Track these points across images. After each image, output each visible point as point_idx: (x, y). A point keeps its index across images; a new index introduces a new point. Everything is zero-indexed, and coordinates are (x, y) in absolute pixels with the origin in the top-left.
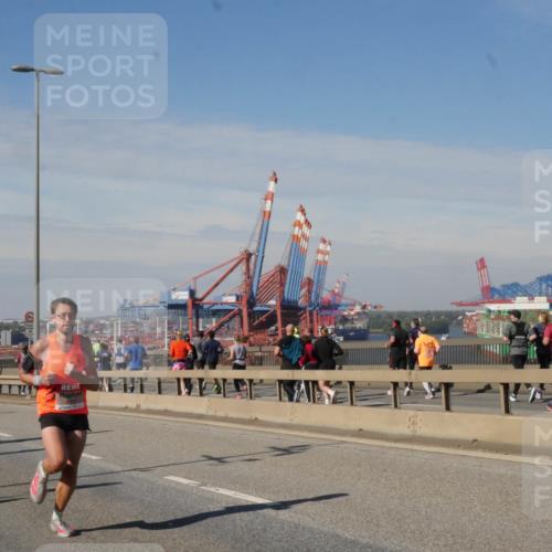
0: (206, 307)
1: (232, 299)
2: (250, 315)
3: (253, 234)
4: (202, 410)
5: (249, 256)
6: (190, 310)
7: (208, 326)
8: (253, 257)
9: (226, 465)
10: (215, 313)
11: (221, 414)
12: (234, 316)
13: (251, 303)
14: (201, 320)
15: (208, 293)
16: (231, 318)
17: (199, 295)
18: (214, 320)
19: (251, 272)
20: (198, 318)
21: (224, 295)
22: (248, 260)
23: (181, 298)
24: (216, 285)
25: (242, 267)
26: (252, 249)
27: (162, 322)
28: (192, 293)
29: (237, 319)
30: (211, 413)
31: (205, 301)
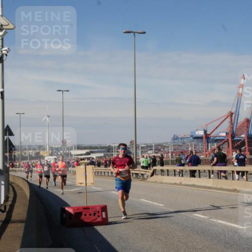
0: (212, 138)
1: (224, 134)
2: (233, 142)
3: (234, 104)
4: (210, 185)
5: (232, 114)
6: (204, 140)
7: (213, 147)
8: (234, 115)
9: (221, 210)
10: (216, 141)
11: (219, 187)
12: (225, 142)
13: (233, 136)
14: (209, 144)
15: (213, 132)
16: (223, 143)
17: (208, 132)
18: (216, 144)
19: (233, 121)
20: (208, 143)
21: (220, 132)
22: (231, 116)
23: (200, 134)
24: (217, 128)
25: (229, 120)
26: (233, 111)
27: (191, 145)
28: (205, 132)
29: (226, 143)
30: (214, 186)
31: (211, 135)
